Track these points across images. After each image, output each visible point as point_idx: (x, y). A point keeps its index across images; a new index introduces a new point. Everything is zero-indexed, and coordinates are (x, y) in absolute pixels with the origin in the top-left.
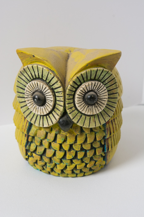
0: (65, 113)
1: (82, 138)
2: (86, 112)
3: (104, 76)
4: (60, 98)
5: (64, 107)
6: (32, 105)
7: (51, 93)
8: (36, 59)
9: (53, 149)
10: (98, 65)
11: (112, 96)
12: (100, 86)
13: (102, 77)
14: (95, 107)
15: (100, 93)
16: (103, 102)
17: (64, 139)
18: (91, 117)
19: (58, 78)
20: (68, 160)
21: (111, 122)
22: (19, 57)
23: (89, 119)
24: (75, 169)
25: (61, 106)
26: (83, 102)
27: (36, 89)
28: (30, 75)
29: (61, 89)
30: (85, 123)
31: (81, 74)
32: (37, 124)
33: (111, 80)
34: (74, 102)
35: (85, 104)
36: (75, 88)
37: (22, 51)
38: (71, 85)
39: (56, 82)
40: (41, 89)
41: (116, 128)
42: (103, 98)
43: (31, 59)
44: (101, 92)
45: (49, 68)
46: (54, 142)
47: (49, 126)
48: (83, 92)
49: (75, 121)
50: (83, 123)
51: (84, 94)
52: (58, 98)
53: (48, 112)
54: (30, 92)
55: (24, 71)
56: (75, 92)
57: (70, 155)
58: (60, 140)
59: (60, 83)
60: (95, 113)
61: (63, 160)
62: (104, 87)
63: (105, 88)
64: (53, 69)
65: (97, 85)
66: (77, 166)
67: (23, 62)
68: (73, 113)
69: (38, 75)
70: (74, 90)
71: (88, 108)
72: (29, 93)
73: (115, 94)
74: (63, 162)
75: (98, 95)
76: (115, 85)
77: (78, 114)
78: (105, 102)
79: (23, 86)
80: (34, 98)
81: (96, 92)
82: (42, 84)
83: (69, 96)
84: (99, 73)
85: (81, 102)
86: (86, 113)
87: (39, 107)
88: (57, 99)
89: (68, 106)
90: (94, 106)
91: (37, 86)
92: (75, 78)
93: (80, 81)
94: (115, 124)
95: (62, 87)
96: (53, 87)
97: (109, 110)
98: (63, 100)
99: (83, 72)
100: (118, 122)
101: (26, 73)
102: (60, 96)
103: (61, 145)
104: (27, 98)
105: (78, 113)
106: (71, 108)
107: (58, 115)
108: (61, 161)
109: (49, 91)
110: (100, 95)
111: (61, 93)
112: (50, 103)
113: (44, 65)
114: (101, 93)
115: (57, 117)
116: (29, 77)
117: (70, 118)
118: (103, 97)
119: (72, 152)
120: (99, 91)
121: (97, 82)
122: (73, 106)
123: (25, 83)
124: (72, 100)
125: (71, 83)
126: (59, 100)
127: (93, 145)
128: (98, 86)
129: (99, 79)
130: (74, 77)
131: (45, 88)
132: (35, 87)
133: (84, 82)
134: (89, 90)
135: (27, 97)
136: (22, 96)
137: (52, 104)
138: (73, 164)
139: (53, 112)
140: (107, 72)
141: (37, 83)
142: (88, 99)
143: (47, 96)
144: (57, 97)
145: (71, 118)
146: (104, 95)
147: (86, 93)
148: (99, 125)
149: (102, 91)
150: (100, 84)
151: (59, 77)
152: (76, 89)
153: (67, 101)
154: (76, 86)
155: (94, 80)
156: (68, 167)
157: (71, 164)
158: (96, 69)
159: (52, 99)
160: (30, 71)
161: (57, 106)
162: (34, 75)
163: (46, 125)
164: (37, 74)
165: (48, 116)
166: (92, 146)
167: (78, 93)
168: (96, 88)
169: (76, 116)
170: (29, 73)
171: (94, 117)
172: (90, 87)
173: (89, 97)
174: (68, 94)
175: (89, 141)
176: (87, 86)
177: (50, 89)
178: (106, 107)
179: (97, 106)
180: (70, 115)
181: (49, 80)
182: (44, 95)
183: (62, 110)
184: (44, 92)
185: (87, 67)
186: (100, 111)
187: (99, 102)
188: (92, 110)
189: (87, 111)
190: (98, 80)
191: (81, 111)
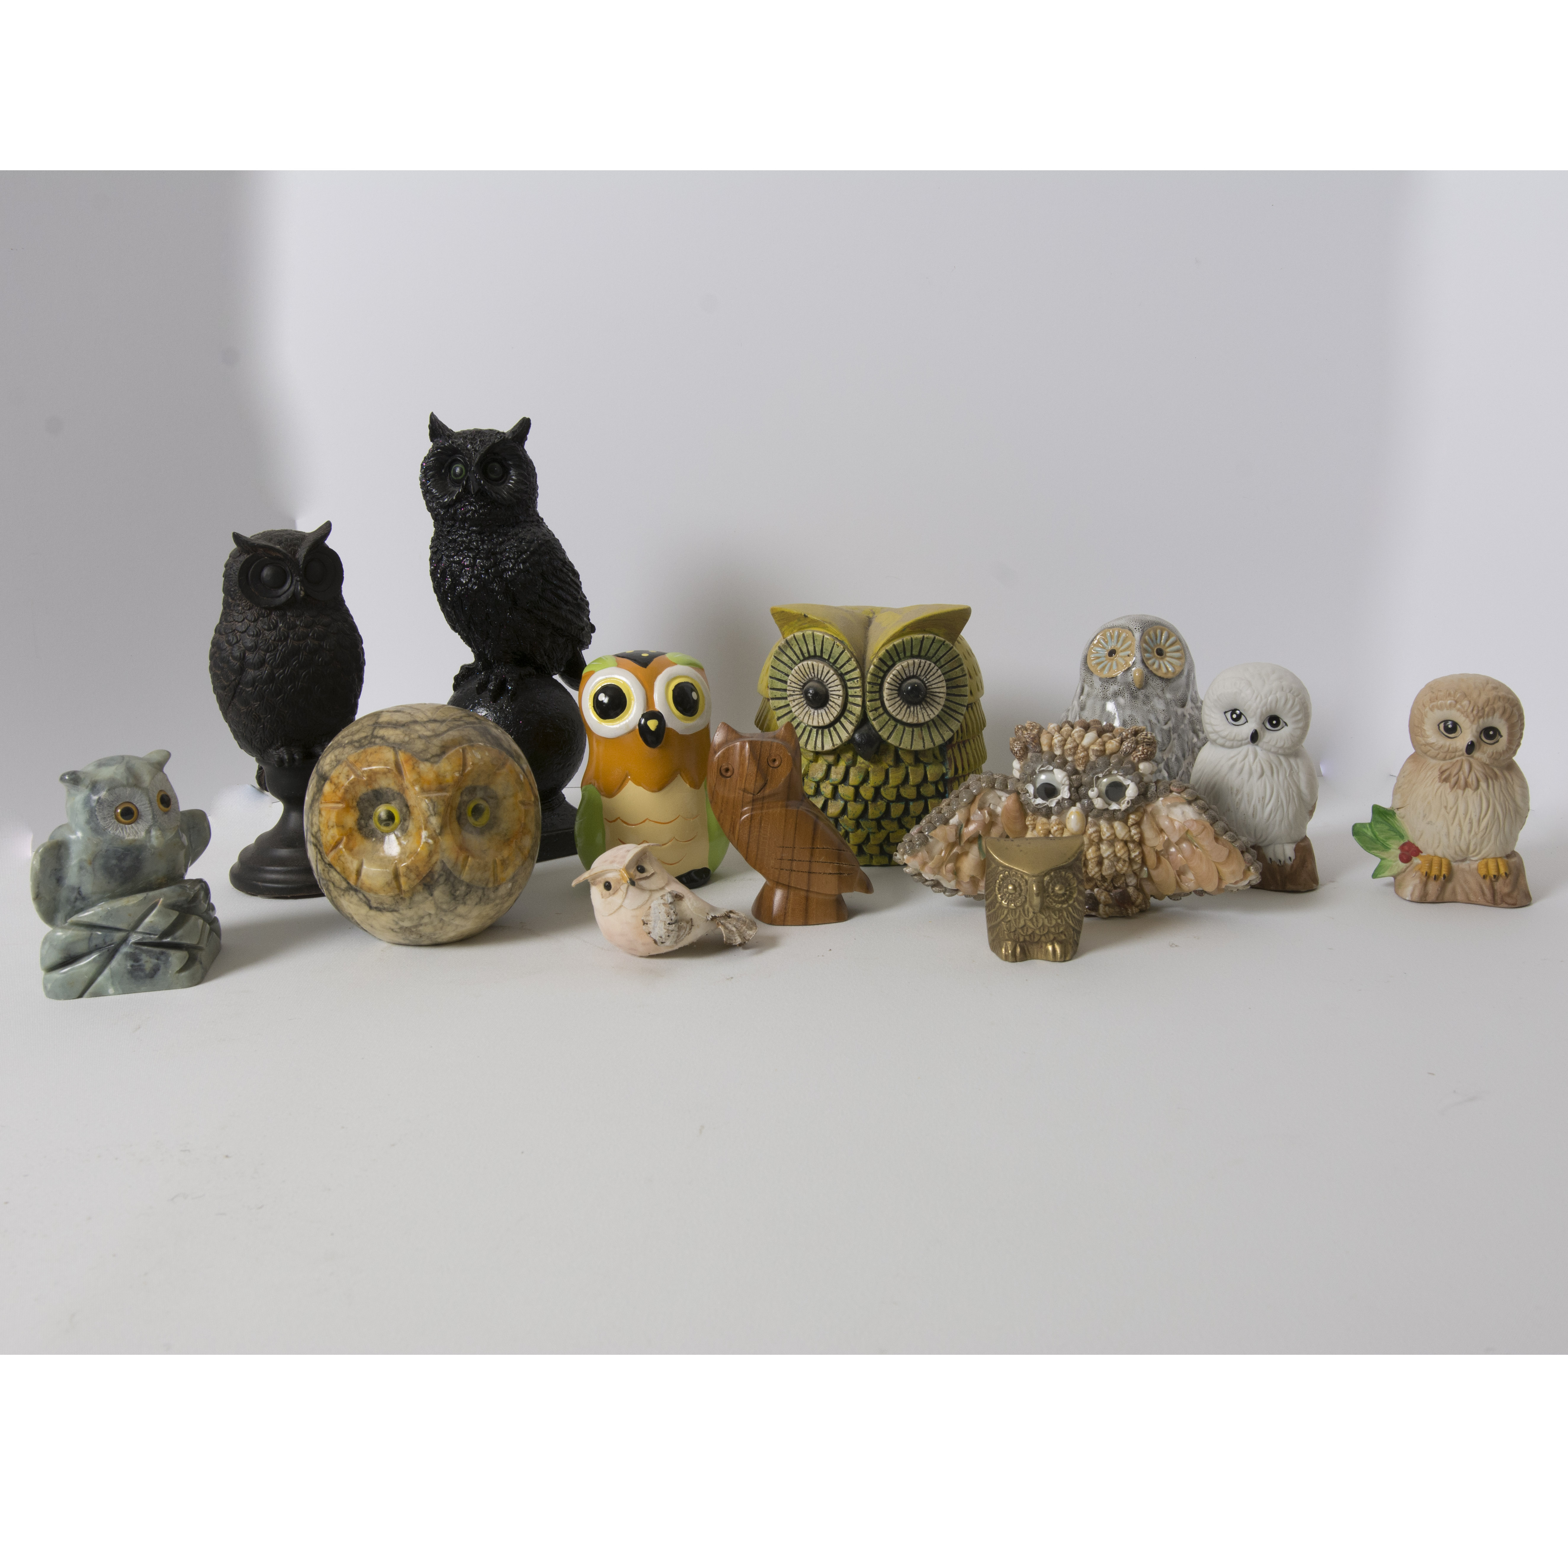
0: (863, 721)
1: (899, 774)
2: (904, 716)
3: (936, 650)
4: (855, 690)
5: (862, 708)
6: (802, 709)
7: (838, 682)
8: (809, 622)
9: (842, 799)
10: (925, 630)
11: (955, 691)
12: (930, 668)
13: (932, 651)
14: (921, 708)
15: (929, 682)
16: (937, 700)
17: (862, 775)
18: (915, 729)
19: (851, 653)
20: (872, 820)
21: (956, 746)
22: (776, 621)
23: (911, 733)
24: (886, 842)
25: (858, 705)
26: (898, 699)
27: (810, 676)
28: (798, 652)
29: (857, 673)
30: (903, 740)
31: (894, 645)
32: (810, 747)
33: (951, 658)
34: (881, 698)
35: (901, 701)
36: (883, 671)
37: (783, 610)
38: (875, 666)
39: (848, 661)
40: (819, 676)
41: (968, 762)
42: (936, 692)
43: (800, 623)
44: (933, 680)
45: (835, 636)
46: (843, 785)
47: (834, 748)
48: (898, 678)
49: (884, 734)
50: (900, 740)
51: (900, 682)
52: (851, 692)
53: (832, 719)
54: (799, 683)
55: (786, 644)
56: (883, 679)
57: (875, 809)
58: (854, 778)
59: (855, 663)
60: (921, 720)
61: (863, 822)
62: (938, 670)
63: (939, 672)
64: (842, 637)
65: (924, 665)
66: (891, 834)
67: (783, 630)
68: (880, 719)
69: (813, 651)
70: (881, 674)
71: (908, 710)
72: (796, 686)
73: (962, 688)
74: (862, 828)
75: (927, 685)
76: (959, 668)
77: (889, 722)
78: (941, 699)
79: (783, 675)
80: (805, 694)
81: (922, 681)
82: (821, 665)
83: (872, 687)
84: (926, 644)
85: (895, 698)
86: (905, 720)
87: (816, 711)
88: (850, 694)
89: (871, 705)
90: (919, 707)
91: (812, 671)
92: (883, 652)
93: (892, 658)
94: (967, 753)
95: (858, 670)
96: (842, 670)
97: (950, 718)
98: (860, 694)
99: (896, 642)
100: (974, 751)
101: (791, 648)
102: (855, 686)
103: (857, 788)
104: (793, 695)
105: (889, 720)
106: (876, 709)
107: (851, 723)
108: (858, 826)
109: (835, 677)
110: (931, 685)
111: (857, 681)
112: (836, 701)
113: (825, 631)
114: (933, 682)
115: (850, 728)
116: (795, 657)
117: (874, 728)
118: (937, 690)
119: (879, 803)
120: (928, 677)
121: (923, 661)
122: (880, 705)
123: (786, 670)
124: (878, 694)
125: (875, 661)
126: (853, 694)
127: (921, 790)
128: (926, 668)
129: (928, 655)
130: (881, 650)
131: (828, 673)
132: (809, 673)
133: (900, 660)
134: (908, 675)
135: (792, 693)
136: (780, 696)
137: (840, 701)
138: (883, 831)
139: (843, 720)
140: (941, 643)
141: (813, 665)
142: (909, 692)
143: (830, 687)
144: (849, 690)
145: (877, 728)
146: (938, 685)
147: (904, 681)
148: (931, 745)
149: (933, 677)
150: (930, 664)
151: (854, 651)
152: (886, 673)
153: (869, 696)
154: (885, 668)
155: (919, 656)
156: (871, 836)
157: (877, 831)
158: (920, 636)
159: (841, 693)
160: (799, 643)
161: (849, 706)
162: (806, 652)
163: (828, 746)
164: (811, 648)
165: (832, 729)
166: (918, 792)
167: (888, 681)
168: (921, 671)
169: (885, 725)
170: (797, 649)
171: (922, 730)
172: (911, 669)
173: (909, 688)
174: (869, 683)
175: (913, 780)
176: (906, 667)
177: (837, 675)
178: (942, 710)
179: (926, 706)
180: (874, 723)
181: (835, 658)
182: (824, 686)
183: (859, 713)
184: (825, 680)
185: (904, 632)
186: (932, 716)
187: (929, 700)
188: (916, 715)
189: (907, 715)
190: (926, 658)
191: (894, 714)
